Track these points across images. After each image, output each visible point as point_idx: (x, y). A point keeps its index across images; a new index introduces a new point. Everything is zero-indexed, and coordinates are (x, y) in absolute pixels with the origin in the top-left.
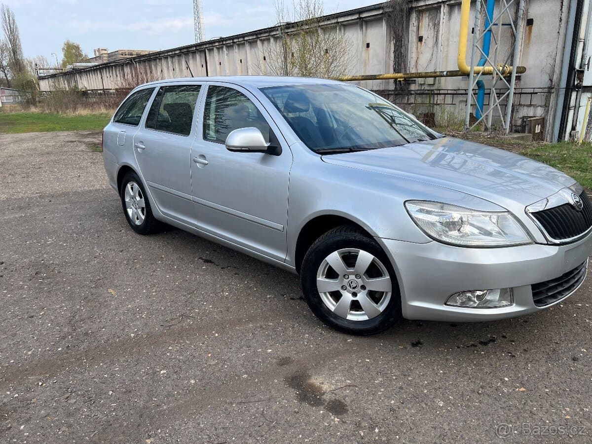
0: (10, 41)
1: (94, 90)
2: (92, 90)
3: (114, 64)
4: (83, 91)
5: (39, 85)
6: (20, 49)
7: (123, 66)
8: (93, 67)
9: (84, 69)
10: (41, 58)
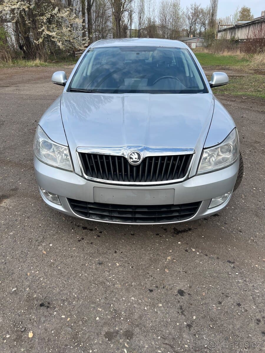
0: (212, 7)
1: (242, 39)
2: (241, 39)
3: (258, 22)
4: (236, 40)
5: (217, 35)
6: (216, 12)
7: (262, 23)
8: (246, 24)
9: (241, 25)
10: (228, 18)
